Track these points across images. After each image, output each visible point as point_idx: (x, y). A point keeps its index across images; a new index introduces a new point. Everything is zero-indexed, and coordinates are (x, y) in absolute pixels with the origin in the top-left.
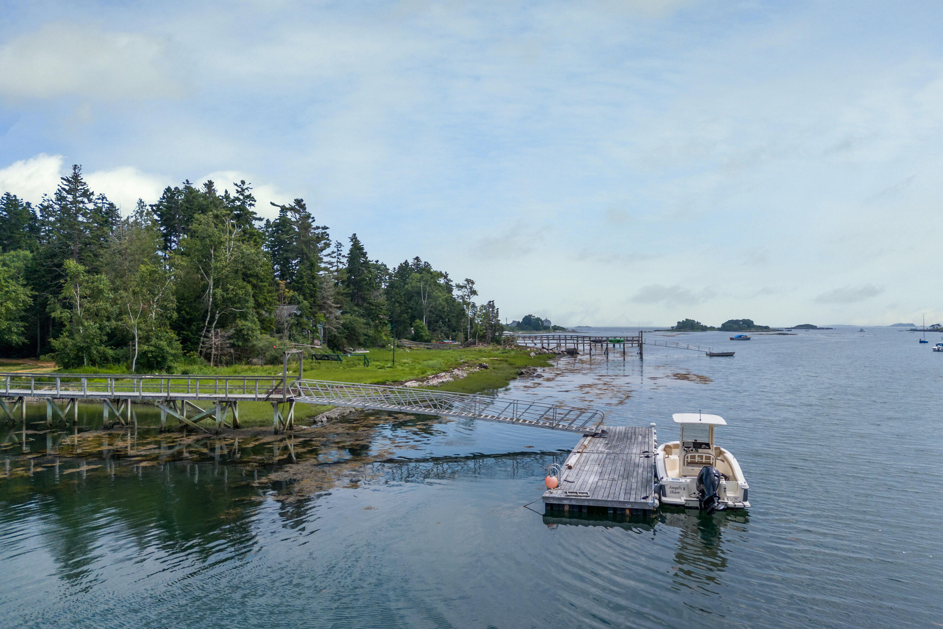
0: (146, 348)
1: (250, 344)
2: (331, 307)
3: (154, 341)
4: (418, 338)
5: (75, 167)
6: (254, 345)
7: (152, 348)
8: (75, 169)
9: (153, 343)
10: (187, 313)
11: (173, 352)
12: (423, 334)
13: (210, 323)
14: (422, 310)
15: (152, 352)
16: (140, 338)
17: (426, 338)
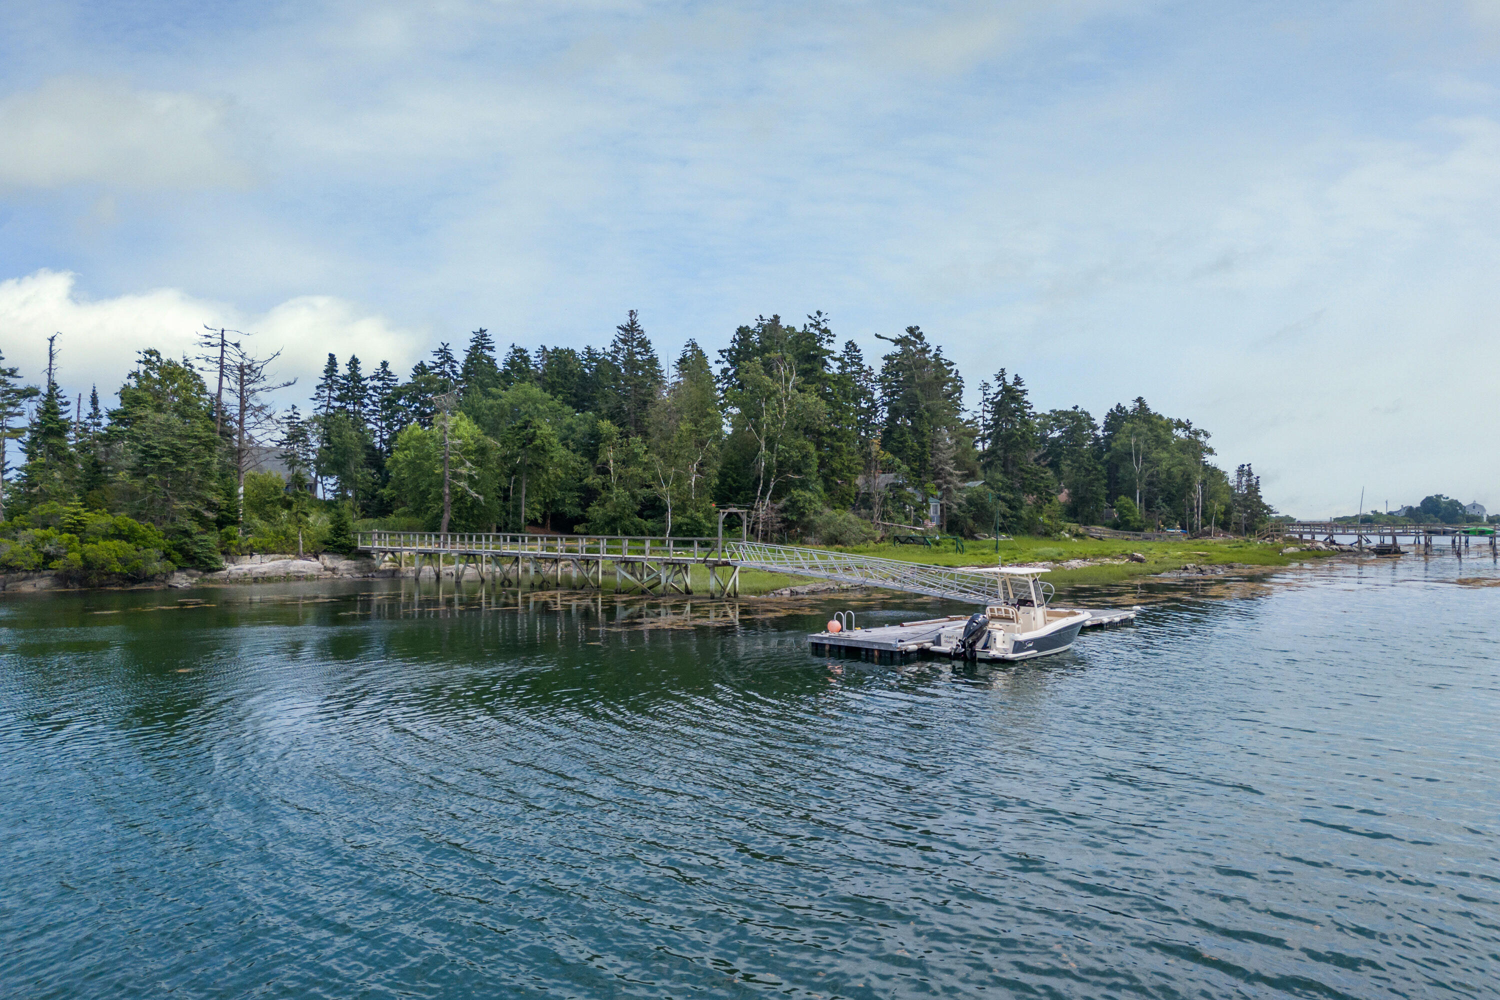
0: (680, 519)
1: (806, 519)
2: (951, 474)
3: (691, 511)
4: (1122, 525)
5: (632, 313)
6: (812, 521)
7: (686, 520)
8: (631, 315)
9: (688, 514)
10: (735, 481)
11: (710, 525)
12: (1131, 518)
13: (764, 493)
14: (1133, 480)
15: (687, 524)
16: (673, 509)
17: (1136, 525)
